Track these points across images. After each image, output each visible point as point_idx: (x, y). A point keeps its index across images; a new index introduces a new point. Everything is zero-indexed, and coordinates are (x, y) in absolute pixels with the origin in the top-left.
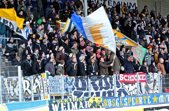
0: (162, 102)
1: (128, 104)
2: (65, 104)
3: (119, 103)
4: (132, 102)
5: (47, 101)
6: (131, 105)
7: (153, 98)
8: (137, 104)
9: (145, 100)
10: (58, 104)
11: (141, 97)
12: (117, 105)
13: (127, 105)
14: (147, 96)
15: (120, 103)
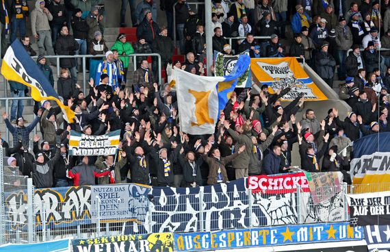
0: (303, 240)
1: (227, 244)
2: (102, 245)
3: (208, 243)
4: (235, 240)
5: (70, 242)
6: (233, 245)
7: (282, 233)
8: (246, 244)
9: (264, 237)
10: (90, 246)
11: (257, 232)
12: (204, 246)
13: (225, 246)
14: (270, 230)
15: (210, 243)
